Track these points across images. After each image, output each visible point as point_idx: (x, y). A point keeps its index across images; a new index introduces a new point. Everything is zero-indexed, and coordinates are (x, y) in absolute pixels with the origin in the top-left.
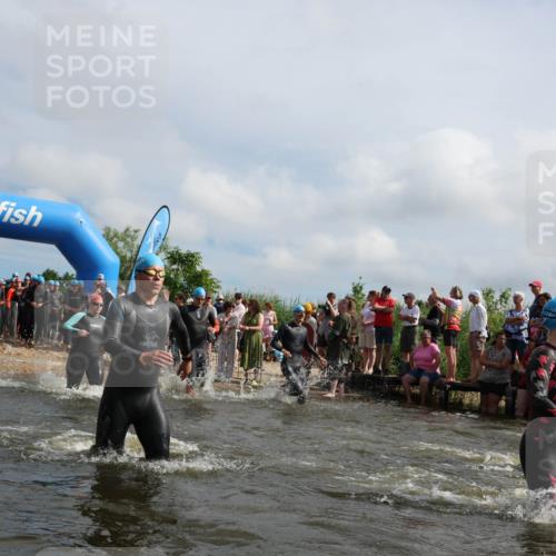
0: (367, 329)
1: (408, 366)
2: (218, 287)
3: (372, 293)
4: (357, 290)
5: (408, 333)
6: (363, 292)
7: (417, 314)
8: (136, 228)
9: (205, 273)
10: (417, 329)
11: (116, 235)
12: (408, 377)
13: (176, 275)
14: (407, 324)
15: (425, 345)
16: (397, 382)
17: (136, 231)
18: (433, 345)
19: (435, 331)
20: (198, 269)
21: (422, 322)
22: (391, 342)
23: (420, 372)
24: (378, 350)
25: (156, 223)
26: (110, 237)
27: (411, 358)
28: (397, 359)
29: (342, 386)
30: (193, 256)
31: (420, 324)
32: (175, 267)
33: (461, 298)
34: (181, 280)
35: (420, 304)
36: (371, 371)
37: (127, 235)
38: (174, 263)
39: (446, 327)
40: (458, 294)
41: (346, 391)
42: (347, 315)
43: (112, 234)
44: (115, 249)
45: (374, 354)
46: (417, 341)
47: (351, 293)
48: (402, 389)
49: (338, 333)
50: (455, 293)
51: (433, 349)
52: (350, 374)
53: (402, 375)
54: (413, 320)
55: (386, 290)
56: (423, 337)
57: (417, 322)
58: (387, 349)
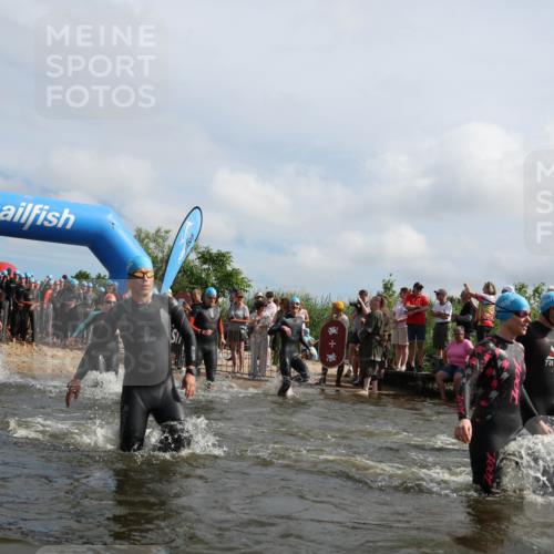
0: (400, 326)
1: (442, 363)
2: (249, 286)
3: (404, 290)
4: (387, 287)
5: (441, 330)
6: (394, 289)
7: (450, 310)
8: (167, 229)
9: (235, 273)
10: (450, 325)
11: (147, 236)
12: (441, 374)
13: (208, 275)
14: (440, 320)
15: (458, 341)
16: (431, 379)
17: (167, 232)
18: (466, 340)
19: (468, 327)
20: (229, 268)
21: (455, 318)
22: (424, 339)
23: (454, 369)
24: (411, 348)
25: (189, 224)
26: (141, 238)
27: (445, 355)
28: (430, 356)
29: (376, 383)
30: (223, 255)
31: (453, 320)
32: (205, 266)
33: (494, 294)
34: (213, 279)
35: (451, 300)
36: (404, 368)
37: (158, 237)
38: (205, 263)
39: (479, 323)
40: (492, 290)
41: (379, 389)
42: (379, 312)
43: (143, 235)
44: (146, 249)
45: (407, 351)
46: (450, 338)
47: (382, 290)
48: (436, 386)
49: (370, 330)
50: (488, 288)
51: (466, 345)
52: (383, 371)
53: (435, 372)
54: (446, 316)
55: (418, 287)
56: (457, 334)
57: (449, 319)
58: (420, 346)
